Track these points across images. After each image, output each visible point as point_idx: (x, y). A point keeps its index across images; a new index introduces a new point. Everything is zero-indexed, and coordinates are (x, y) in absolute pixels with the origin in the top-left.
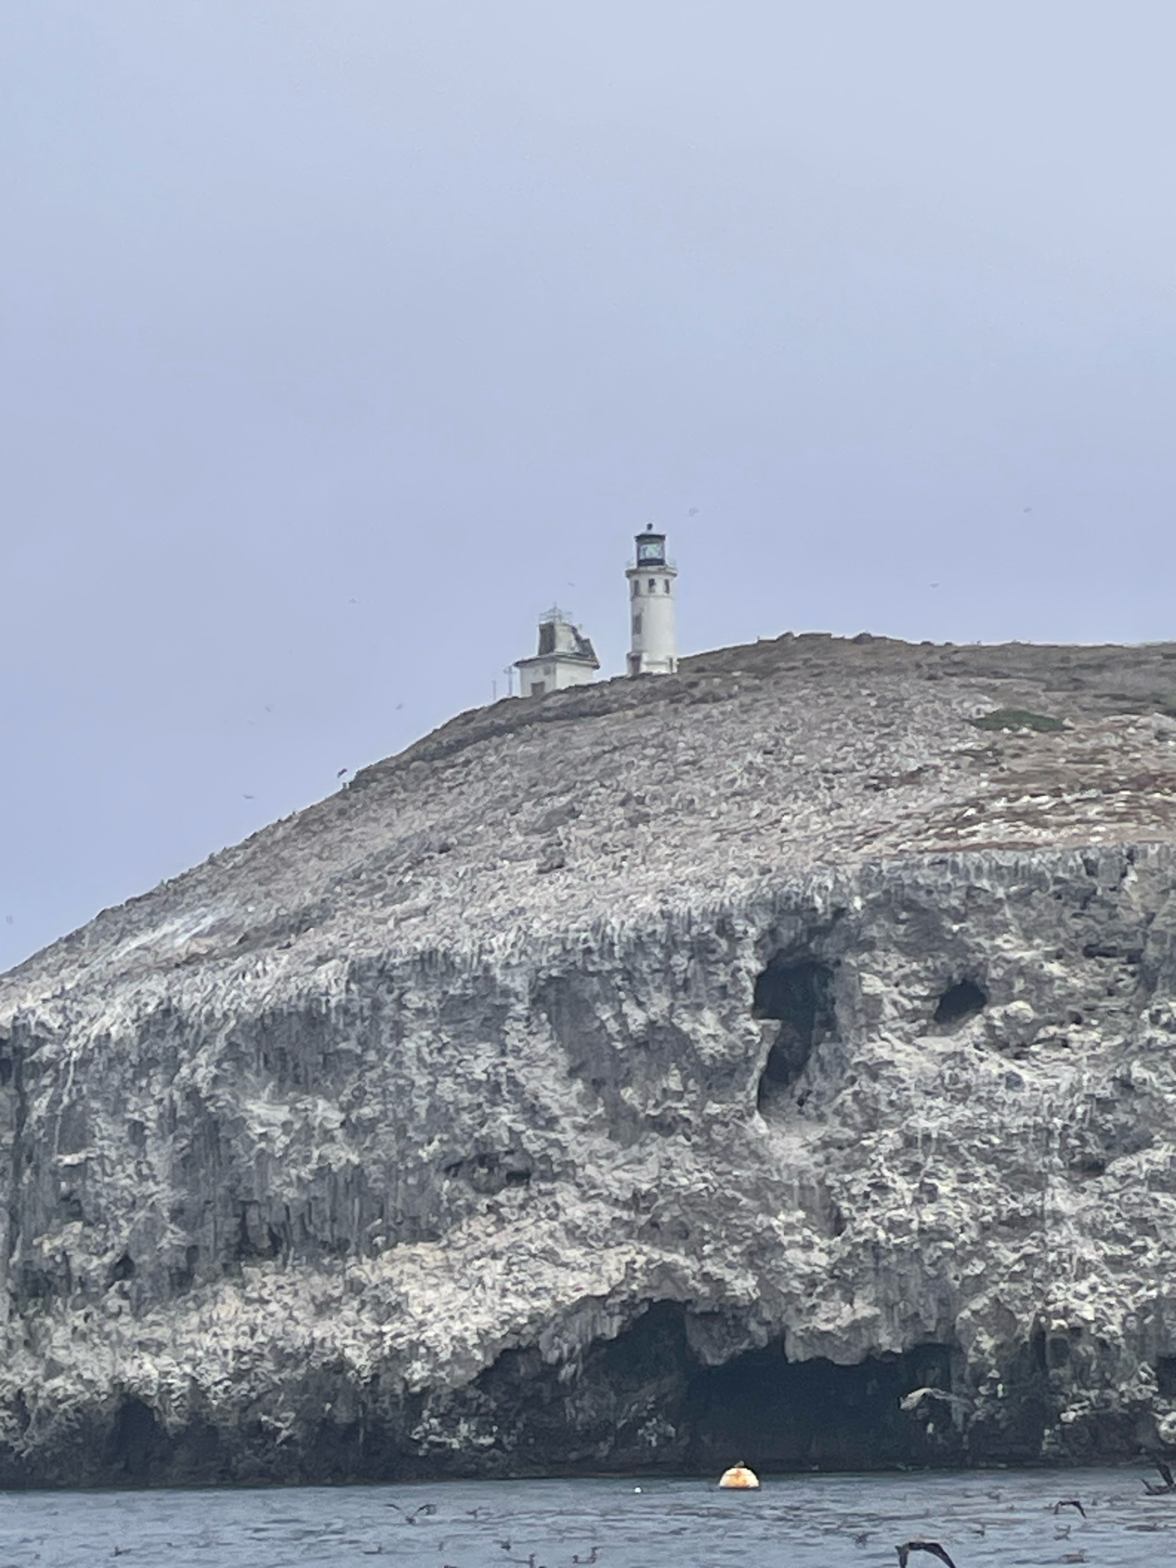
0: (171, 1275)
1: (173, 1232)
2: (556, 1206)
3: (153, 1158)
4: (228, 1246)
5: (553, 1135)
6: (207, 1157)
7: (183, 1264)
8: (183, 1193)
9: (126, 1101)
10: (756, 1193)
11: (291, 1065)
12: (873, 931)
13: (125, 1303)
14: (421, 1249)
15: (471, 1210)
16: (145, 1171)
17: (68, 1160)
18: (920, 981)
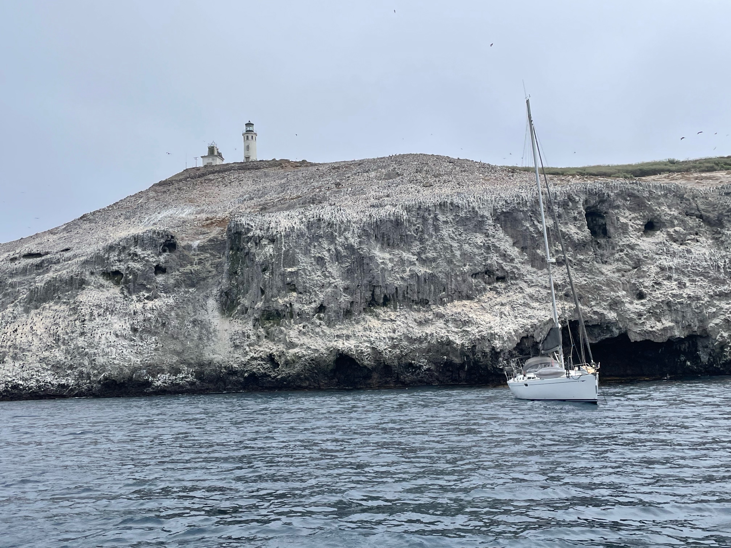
0: (344, 311)
1: (344, 296)
2: (521, 288)
3: (330, 270)
4: (366, 302)
5: (514, 265)
6: (358, 270)
7: (349, 308)
8: (348, 282)
9: (310, 250)
10: (608, 285)
11: (386, 239)
12: (618, 203)
13: (322, 322)
14: (465, 302)
15: (485, 289)
16: (327, 274)
17: (289, 270)
18: (639, 219)
